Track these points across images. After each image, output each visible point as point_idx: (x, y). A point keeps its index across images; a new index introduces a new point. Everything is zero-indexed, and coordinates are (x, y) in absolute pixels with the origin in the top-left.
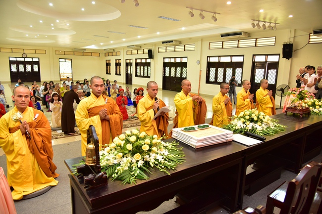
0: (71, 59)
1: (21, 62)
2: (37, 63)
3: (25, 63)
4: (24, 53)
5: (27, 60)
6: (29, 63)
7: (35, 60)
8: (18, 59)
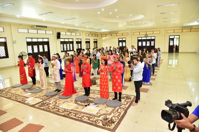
0: (179, 36)
1: (144, 40)
2: (154, 40)
3: (146, 41)
4: (146, 34)
5: (148, 38)
6: (149, 40)
7: (153, 38)
8: (143, 38)
